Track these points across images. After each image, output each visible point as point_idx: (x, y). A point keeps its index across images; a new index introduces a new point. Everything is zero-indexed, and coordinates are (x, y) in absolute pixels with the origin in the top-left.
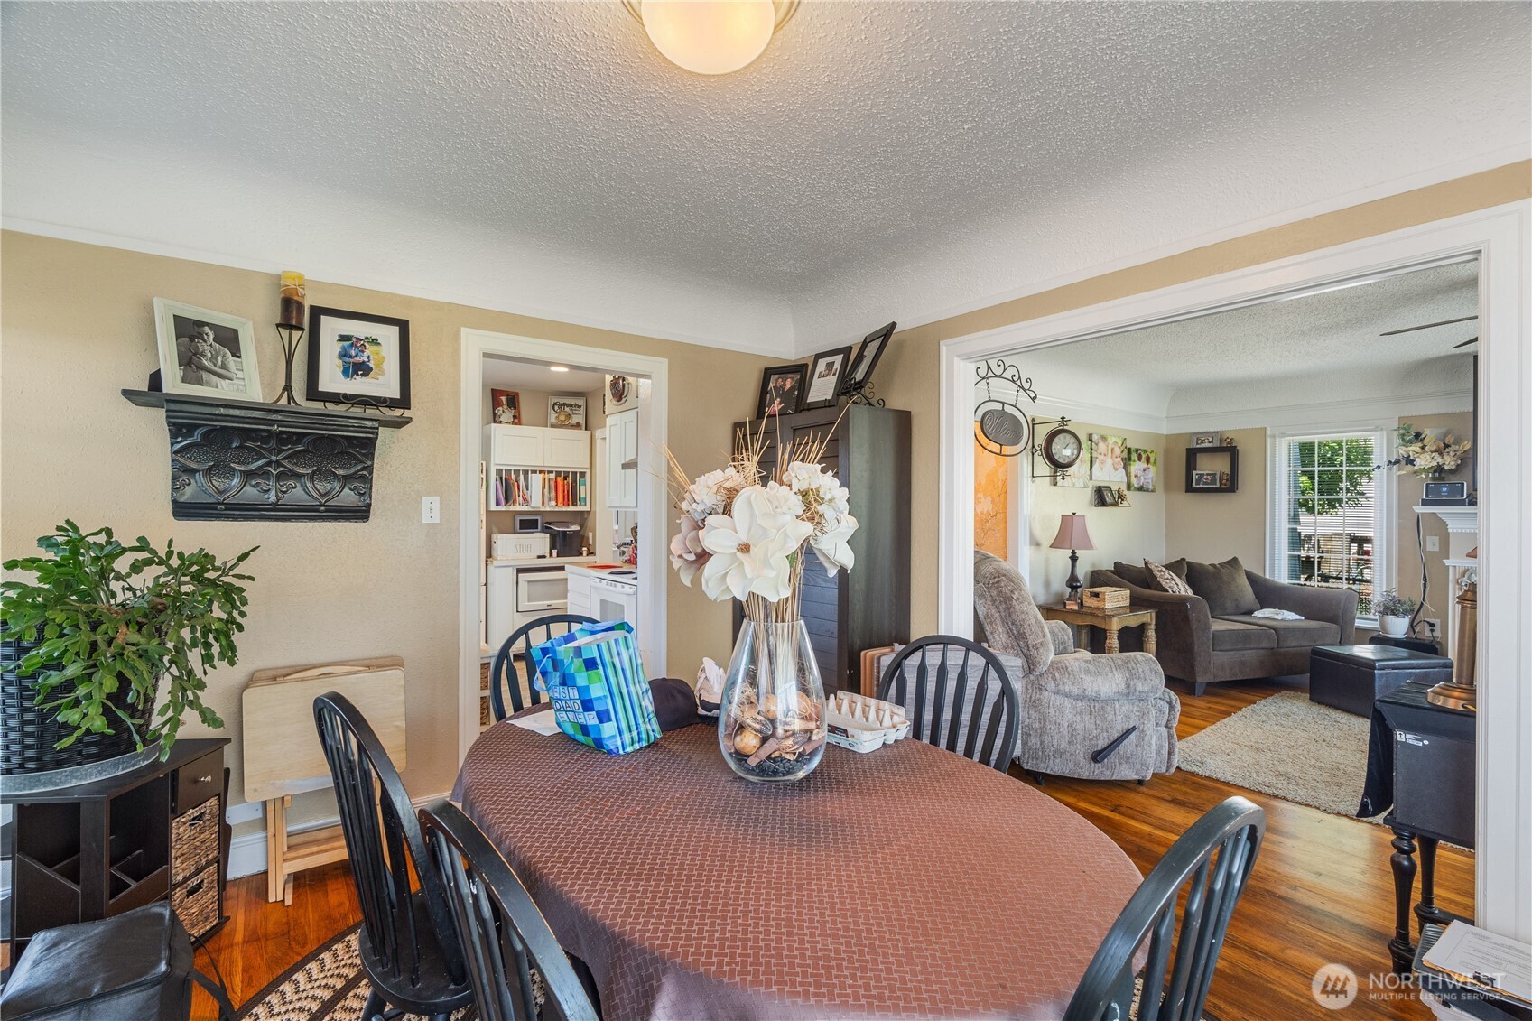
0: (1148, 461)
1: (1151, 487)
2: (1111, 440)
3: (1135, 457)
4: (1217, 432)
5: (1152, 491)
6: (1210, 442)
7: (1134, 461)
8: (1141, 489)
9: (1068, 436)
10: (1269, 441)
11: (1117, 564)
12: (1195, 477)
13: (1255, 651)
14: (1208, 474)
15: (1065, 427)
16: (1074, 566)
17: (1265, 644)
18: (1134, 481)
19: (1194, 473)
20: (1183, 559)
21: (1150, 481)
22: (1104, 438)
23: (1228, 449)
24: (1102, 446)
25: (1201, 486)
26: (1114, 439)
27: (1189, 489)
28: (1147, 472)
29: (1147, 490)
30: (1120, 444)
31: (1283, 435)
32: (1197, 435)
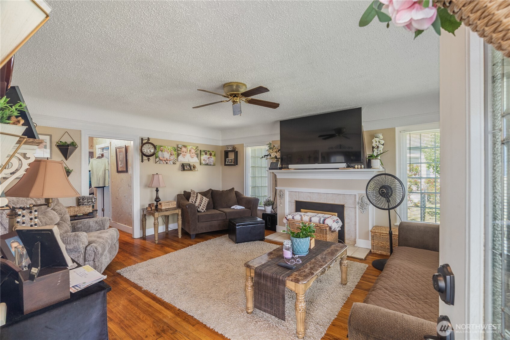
0: (211, 155)
1: (212, 164)
2: (189, 148)
3: (203, 153)
4: (232, 145)
5: (213, 165)
6: (230, 148)
7: (203, 155)
8: (207, 164)
9: (150, 145)
10: (244, 148)
11: (185, 192)
12: (227, 160)
13: (217, 221)
14: (231, 160)
15: (149, 142)
16: (157, 194)
18: (203, 162)
19: (227, 159)
20: (210, 189)
21: (212, 162)
22: (185, 146)
23: (235, 151)
24: (184, 149)
25: (228, 163)
26: (191, 147)
27: (225, 165)
28: (210, 158)
29: (210, 165)
30: (195, 148)
31: (248, 146)
32: (227, 146)
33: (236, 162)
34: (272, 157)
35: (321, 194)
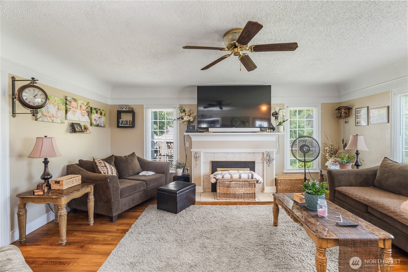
0: (101, 114)
1: (103, 125)
2: (80, 102)
3: (94, 111)
4: (128, 105)
5: (104, 127)
6: (125, 109)
7: (94, 113)
8: (98, 126)
10: (144, 110)
11: (79, 161)
12: (120, 122)
13: (138, 193)
14: (125, 121)
15: (35, 84)
16: (46, 167)
17: (142, 189)
18: (94, 122)
19: (120, 120)
20: (113, 155)
21: (102, 122)
22: (75, 100)
23: (132, 112)
24: (73, 103)
25: (122, 125)
26: (82, 102)
27: (118, 126)
28: (101, 118)
29: (101, 126)
30: (86, 104)
31: (149, 108)
32: (121, 106)
33: (132, 125)
34: (184, 120)
35: (235, 153)
